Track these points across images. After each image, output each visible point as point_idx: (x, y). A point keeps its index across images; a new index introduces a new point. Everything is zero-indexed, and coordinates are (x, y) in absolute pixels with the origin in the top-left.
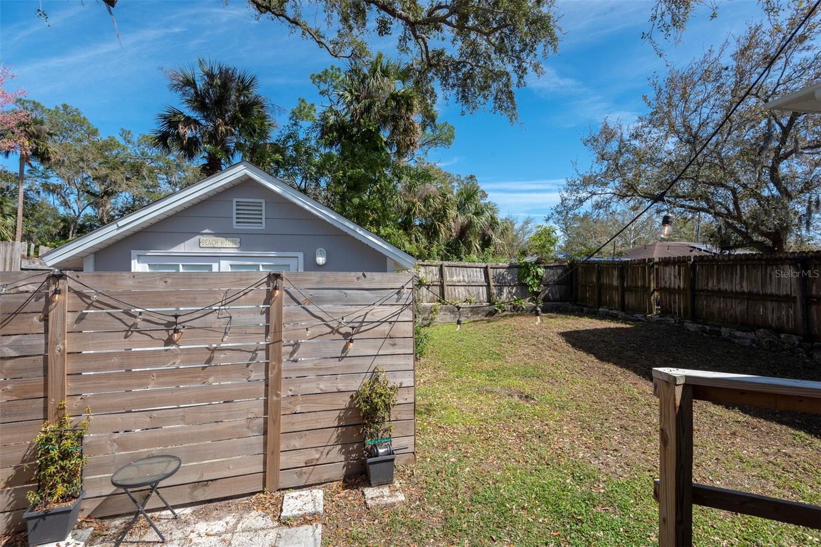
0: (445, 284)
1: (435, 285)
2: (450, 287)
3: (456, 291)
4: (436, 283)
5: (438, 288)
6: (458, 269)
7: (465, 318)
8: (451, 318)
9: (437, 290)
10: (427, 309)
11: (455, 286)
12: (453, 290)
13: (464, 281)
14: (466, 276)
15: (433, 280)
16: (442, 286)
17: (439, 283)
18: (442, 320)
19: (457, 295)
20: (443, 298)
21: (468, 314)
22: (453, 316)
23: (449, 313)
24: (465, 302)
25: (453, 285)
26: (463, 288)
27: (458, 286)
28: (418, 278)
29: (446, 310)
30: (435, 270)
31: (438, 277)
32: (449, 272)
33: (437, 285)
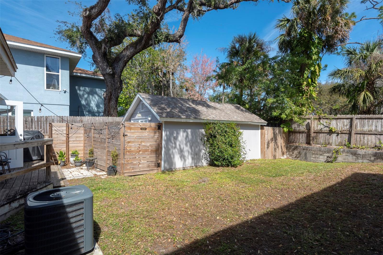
0: (353, 132)
1: (344, 133)
2: (359, 135)
3: (366, 138)
4: (345, 132)
5: (347, 135)
6: (371, 121)
7: (368, 161)
8: (353, 159)
9: (346, 137)
10: (331, 150)
11: (364, 134)
12: (362, 138)
13: (376, 130)
14: (380, 126)
15: (343, 129)
16: (350, 134)
17: (348, 132)
18: (344, 159)
19: (366, 142)
20: (350, 143)
21: (370, 157)
22: (354, 157)
23: (351, 155)
24: (373, 148)
25: (363, 134)
26: (373, 136)
27: (368, 134)
28: (329, 128)
29: (347, 152)
30: (347, 122)
31: (348, 127)
32: (360, 123)
33: (346, 133)
